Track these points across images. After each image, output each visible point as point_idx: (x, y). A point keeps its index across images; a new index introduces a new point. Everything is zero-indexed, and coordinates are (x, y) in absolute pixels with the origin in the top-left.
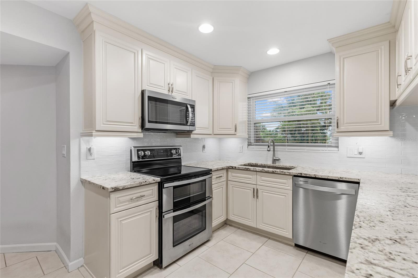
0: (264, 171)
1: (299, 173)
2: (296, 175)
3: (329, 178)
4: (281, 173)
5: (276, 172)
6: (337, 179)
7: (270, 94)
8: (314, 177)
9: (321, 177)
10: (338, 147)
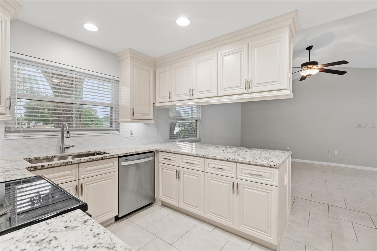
0: (91, 160)
1: (125, 154)
2: (123, 155)
3: (143, 152)
4: (111, 157)
5: (106, 158)
6: (147, 151)
7: (52, 66)
8: (135, 153)
9: (139, 153)
10: (118, 130)
